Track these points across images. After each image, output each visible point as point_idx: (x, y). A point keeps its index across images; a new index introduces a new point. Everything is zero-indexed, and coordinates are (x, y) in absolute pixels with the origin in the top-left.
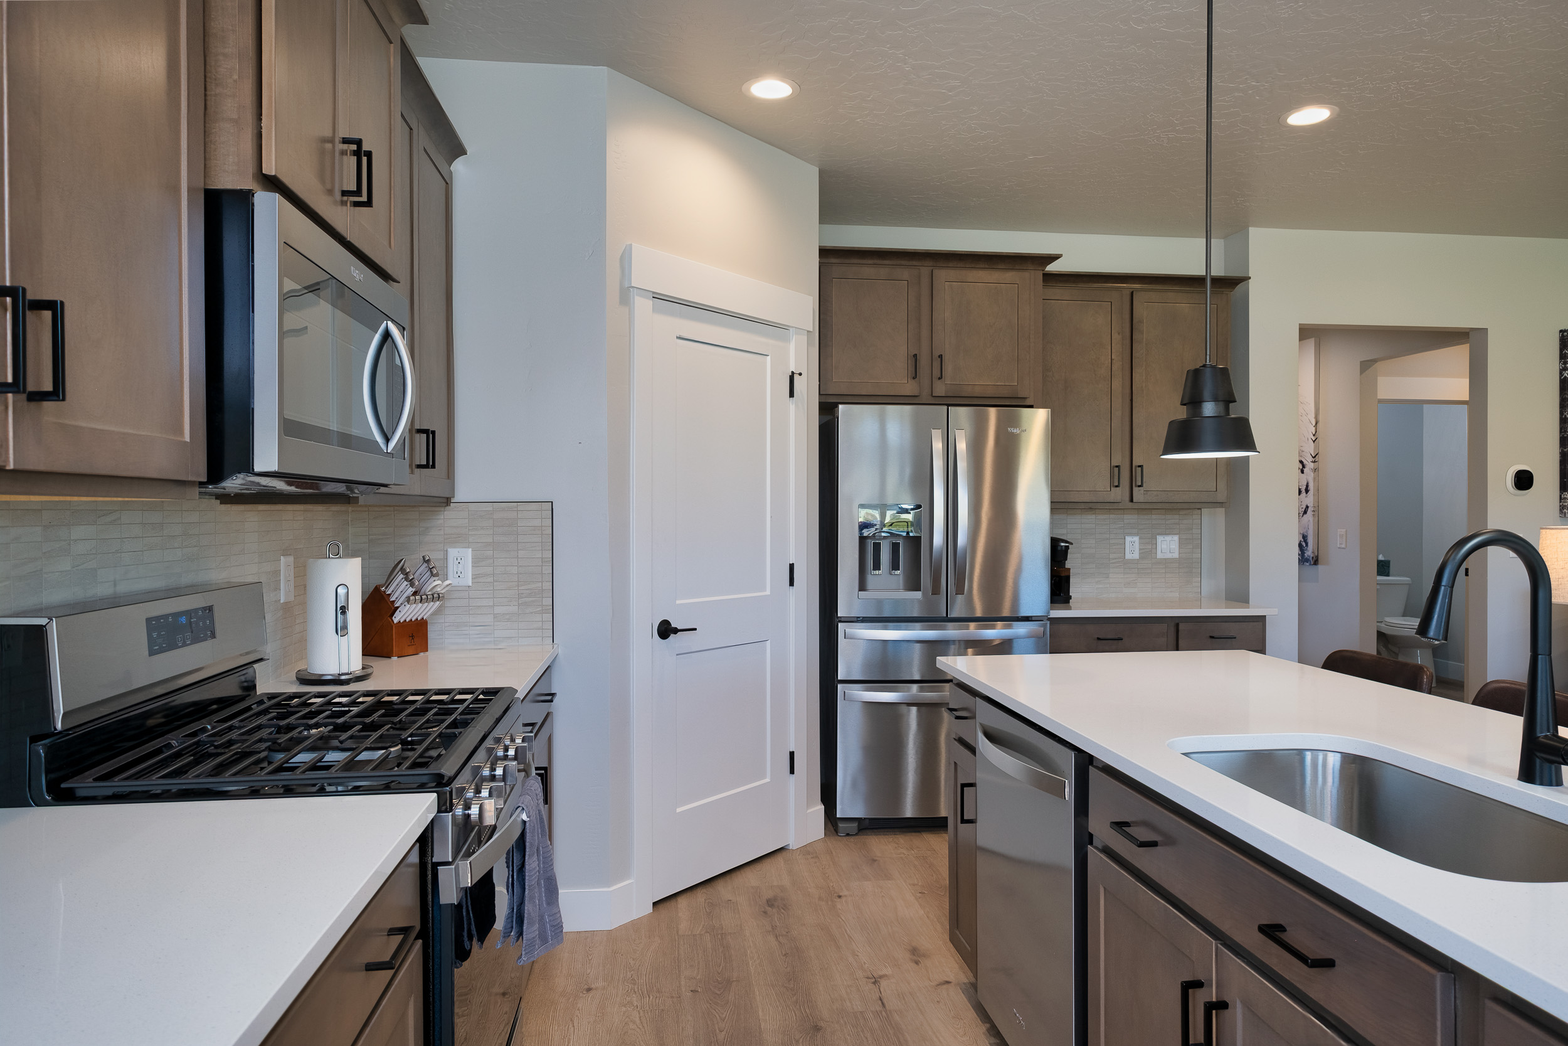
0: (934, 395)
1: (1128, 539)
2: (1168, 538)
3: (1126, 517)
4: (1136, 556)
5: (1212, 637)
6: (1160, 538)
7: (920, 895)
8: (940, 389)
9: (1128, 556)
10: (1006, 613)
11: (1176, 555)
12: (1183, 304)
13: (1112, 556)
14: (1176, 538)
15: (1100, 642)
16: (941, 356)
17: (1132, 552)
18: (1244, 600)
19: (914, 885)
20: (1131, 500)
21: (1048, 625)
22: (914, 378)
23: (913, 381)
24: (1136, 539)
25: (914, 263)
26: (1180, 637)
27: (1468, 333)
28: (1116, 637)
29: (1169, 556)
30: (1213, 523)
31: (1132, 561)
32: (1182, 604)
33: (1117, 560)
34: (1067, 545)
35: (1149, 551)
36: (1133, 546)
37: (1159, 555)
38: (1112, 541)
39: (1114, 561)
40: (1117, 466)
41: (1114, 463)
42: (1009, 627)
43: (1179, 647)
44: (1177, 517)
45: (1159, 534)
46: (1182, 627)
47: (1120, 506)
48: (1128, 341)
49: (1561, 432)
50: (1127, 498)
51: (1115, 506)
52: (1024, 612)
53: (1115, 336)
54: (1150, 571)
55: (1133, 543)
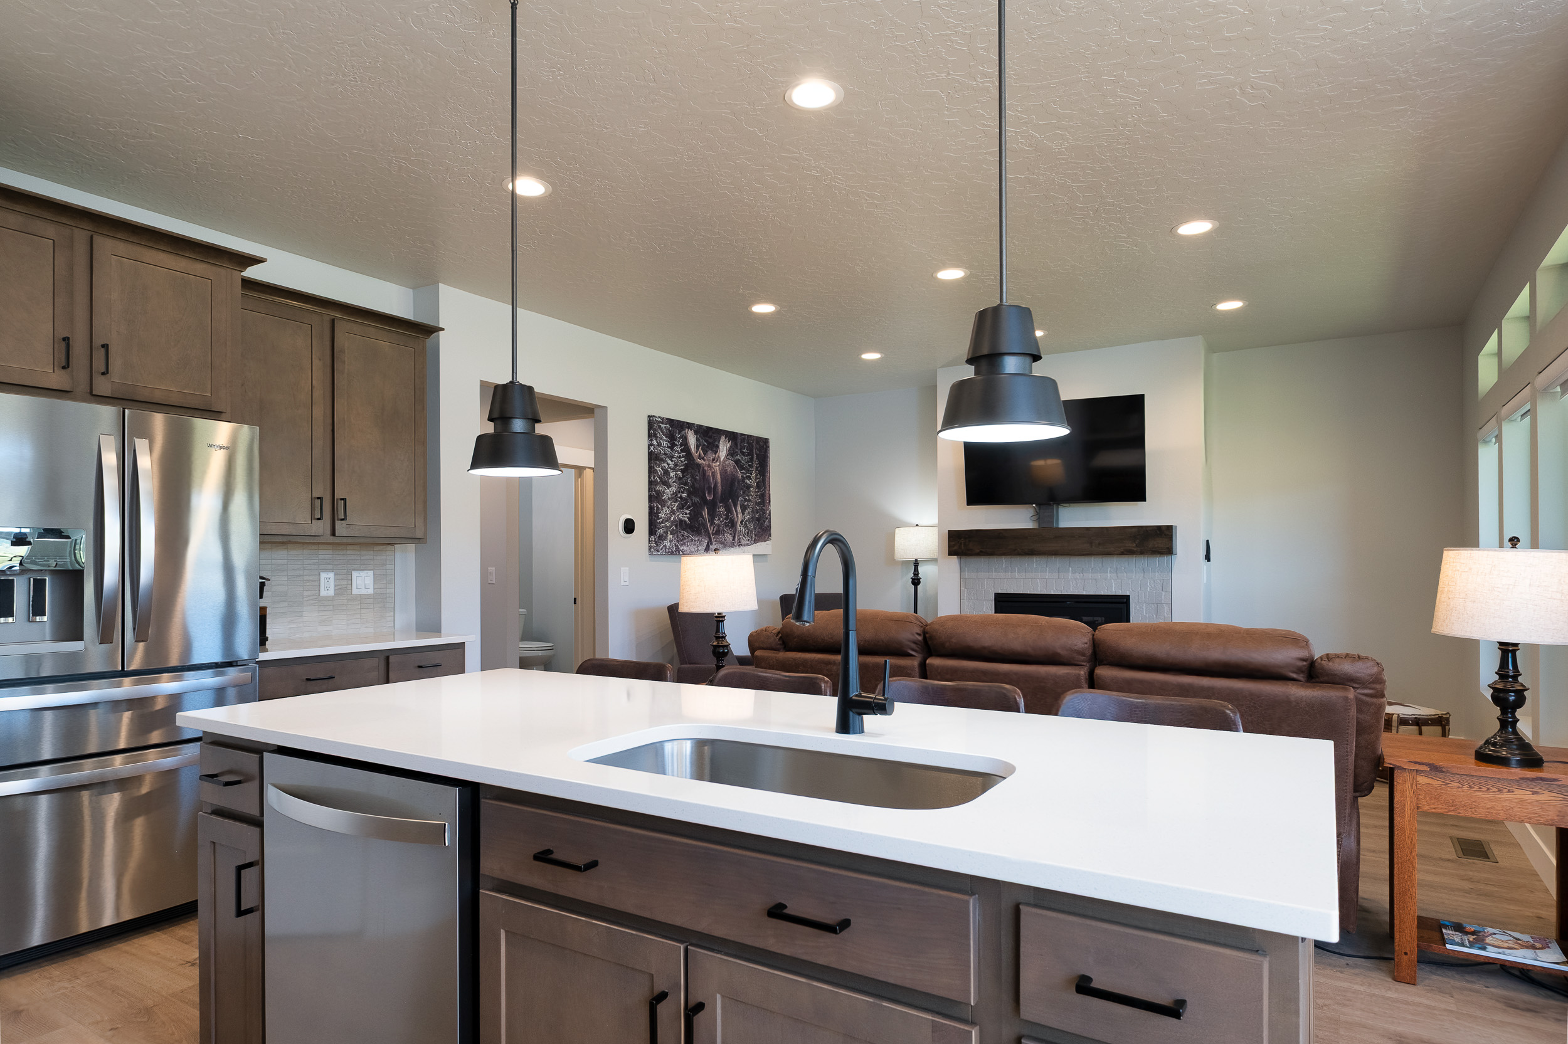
0: (94, 393)
1: (323, 575)
2: (363, 574)
3: (320, 552)
4: (331, 592)
5: (420, 667)
6: (355, 574)
7: (110, 1033)
8: (103, 386)
9: (323, 593)
10: (174, 661)
11: (371, 591)
12: (384, 342)
13: (306, 593)
14: (371, 573)
15: (309, 682)
16: (105, 347)
17: (327, 589)
18: (436, 630)
19: (98, 1022)
20: (333, 534)
21: (257, 668)
22: (64, 368)
23: (63, 371)
24: (331, 575)
25: (64, 220)
26: (390, 669)
27: (593, 409)
28: (327, 676)
29: (363, 591)
30: (405, 559)
31: (327, 598)
32: (376, 639)
33: (311, 598)
34: (264, 581)
35: (343, 589)
36: (328, 582)
37: (355, 591)
38: (305, 578)
39: (309, 598)
40: (318, 498)
41: (315, 495)
42: (179, 679)
43: (390, 680)
44: (372, 552)
45: (354, 570)
46: (391, 659)
47: (321, 540)
48: (329, 370)
49: (649, 492)
50: (328, 531)
51: (316, 540)
52: (197, 660)
53: (316, 362)
54: (345, 608)
55: (328, 579)
